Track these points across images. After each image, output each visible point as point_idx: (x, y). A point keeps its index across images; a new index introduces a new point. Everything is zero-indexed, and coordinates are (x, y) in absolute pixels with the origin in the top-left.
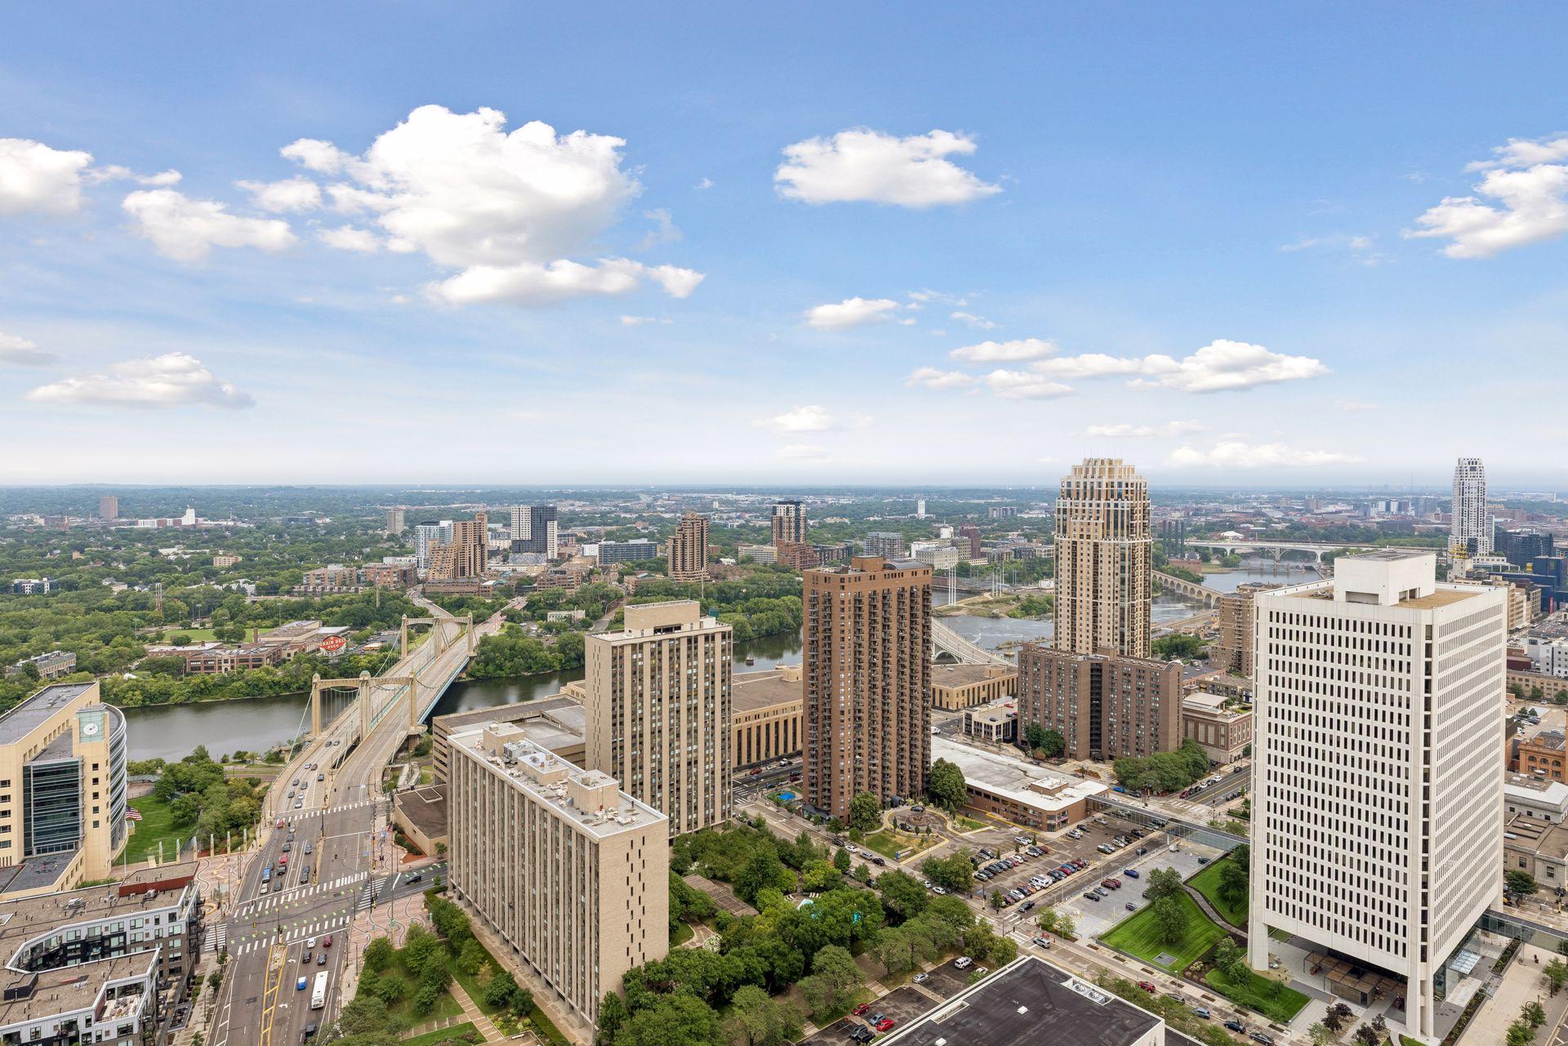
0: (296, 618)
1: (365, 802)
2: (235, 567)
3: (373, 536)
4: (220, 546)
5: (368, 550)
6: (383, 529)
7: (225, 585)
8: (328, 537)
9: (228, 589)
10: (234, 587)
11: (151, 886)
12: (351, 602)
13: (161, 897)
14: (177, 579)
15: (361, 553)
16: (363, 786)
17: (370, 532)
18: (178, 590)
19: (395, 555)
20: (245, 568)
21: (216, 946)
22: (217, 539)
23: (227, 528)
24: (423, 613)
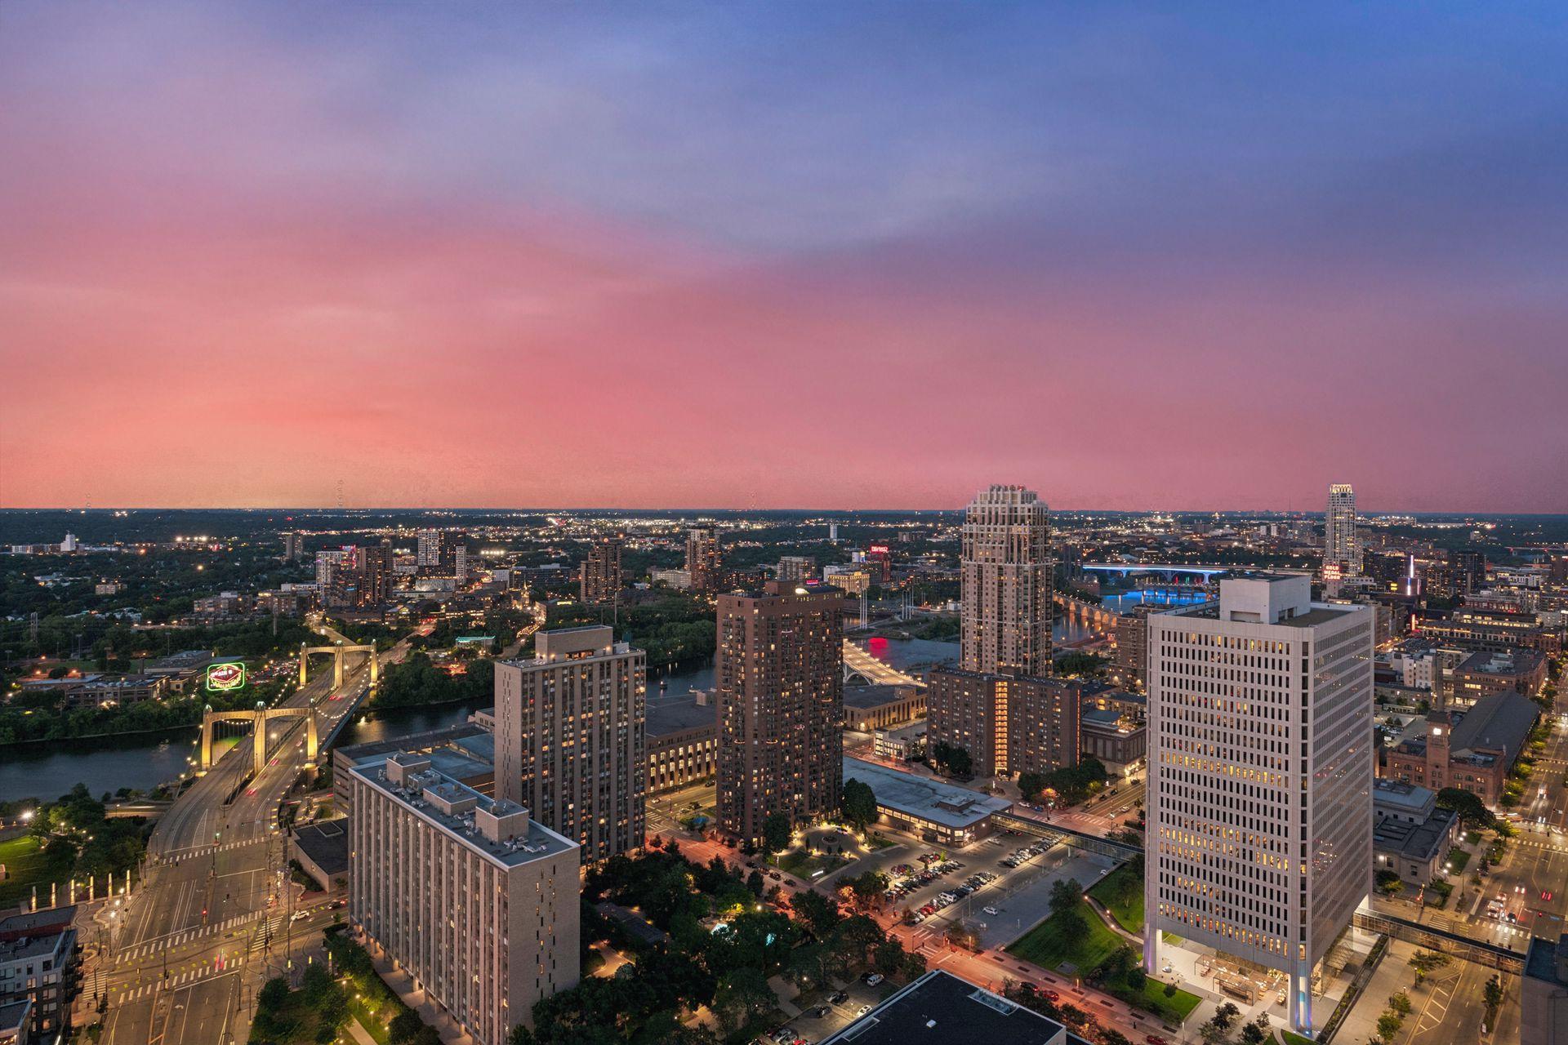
0: (186, 649)
1: (259, 838)
2: (119, 595)
3: (271, 562)
4: (102, 574)
5: (265, 576)
6: (281, 555)
7: (107, 614)
8: (221, 563)
9: (113, 618)
10: (118, 616)
11: (23, 933)
12: (246, 631)
13: (35, 945)
14: (55, 608)
15: (258, 580)
16: (258, 822)
17: (267, 557)
18: (56, 620)
19: (294, 581)
20: (131, 596)
21: (95, 995)
22: (101, 565)
23: (111, 553)
24: (325, 641)
